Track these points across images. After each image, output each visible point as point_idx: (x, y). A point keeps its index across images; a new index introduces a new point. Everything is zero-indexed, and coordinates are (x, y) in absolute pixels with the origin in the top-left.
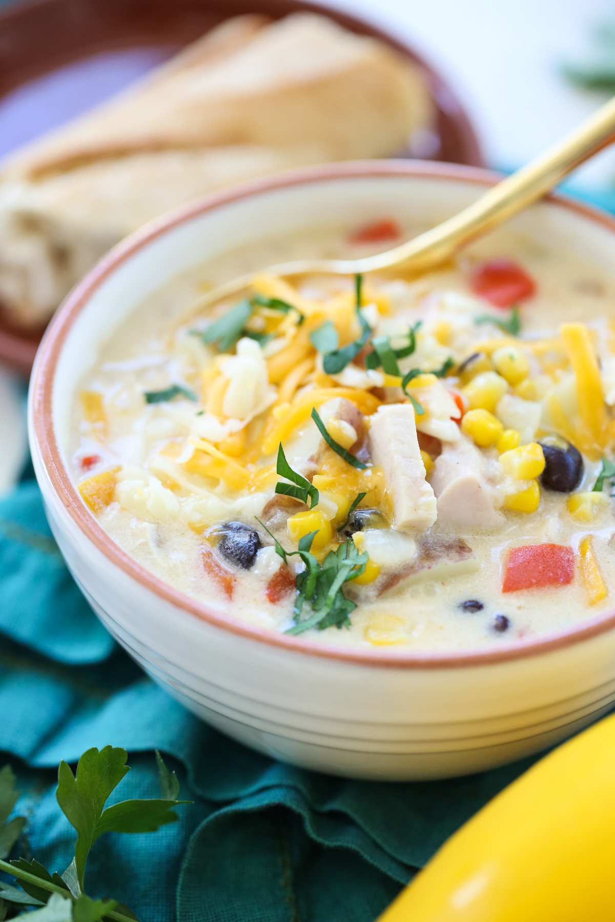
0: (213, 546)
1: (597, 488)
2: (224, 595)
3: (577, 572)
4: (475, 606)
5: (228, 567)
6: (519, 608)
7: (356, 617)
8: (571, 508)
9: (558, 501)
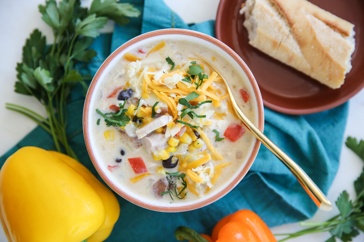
0: (123, 89)
1: (167, 173)
2: (108, 95)
3: (139, 174)
4: (123, 153)
5: (118, 94)
6: (125, 164)
7: (111, 127)
8: (160, 168)
9: (161, 165)
